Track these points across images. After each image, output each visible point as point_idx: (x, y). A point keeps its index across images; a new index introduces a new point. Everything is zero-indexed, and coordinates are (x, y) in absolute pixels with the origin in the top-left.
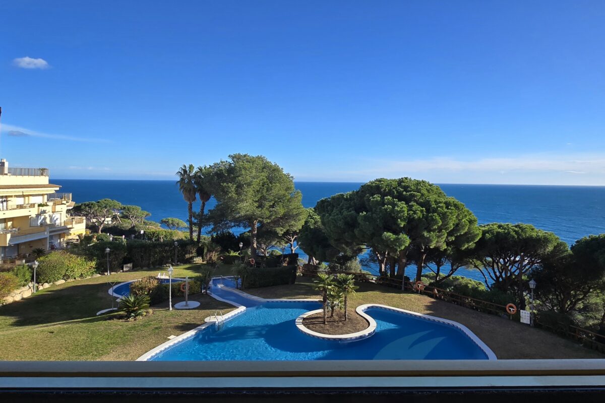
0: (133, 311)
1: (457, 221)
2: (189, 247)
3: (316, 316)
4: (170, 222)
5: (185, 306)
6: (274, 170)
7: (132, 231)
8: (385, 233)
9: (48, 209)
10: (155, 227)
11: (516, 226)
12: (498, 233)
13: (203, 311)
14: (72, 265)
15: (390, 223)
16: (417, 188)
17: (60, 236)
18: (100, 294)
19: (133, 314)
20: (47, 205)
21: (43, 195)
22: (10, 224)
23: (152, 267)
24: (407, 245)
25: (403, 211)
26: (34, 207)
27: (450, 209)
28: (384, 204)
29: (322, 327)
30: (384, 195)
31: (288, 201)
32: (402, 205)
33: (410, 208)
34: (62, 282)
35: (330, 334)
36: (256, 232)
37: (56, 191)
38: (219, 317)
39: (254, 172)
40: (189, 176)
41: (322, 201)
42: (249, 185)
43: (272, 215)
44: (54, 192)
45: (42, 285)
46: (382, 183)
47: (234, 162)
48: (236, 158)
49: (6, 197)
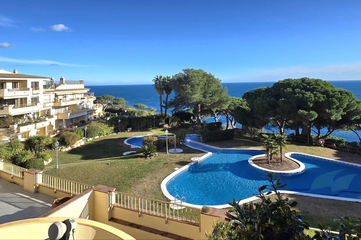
0: (149, 154)
1: (348, 103)
2: (161, 119)
4: (139, 106)
5: (175, 151)
6: (210, 77)
7: (120, 111)
8: (300, 110)
9: (85, 100)
13: (187, 154)
14: (102, 129)
15: (302, 104)
16: (316, 83)
17: (91, 114)
18: (120, 144)
19: (148, 155)
20: (85, 99)
22: (67, 108)
24: (316, 117)
25: (311, 97)
26: (79, 100)
27: (343, 95)
28: (295, 94)
30: (294, 88)
31: (220, 93)
32: (308, 94)
33: (315, 95)
34: (98, 137)
35: (276, 170)
36: (200, 110)
37: (88, 91)
38: (200, 158)
39: (200, 78)
40: (160, 81)
41: (247, 93)
42: (198, 85)
43: (211, 101)
44: (87, 92)
45: (89, 139)
46: (291, 81)
47: (186, 73)
48: (187, 71)
49: (65, 95)
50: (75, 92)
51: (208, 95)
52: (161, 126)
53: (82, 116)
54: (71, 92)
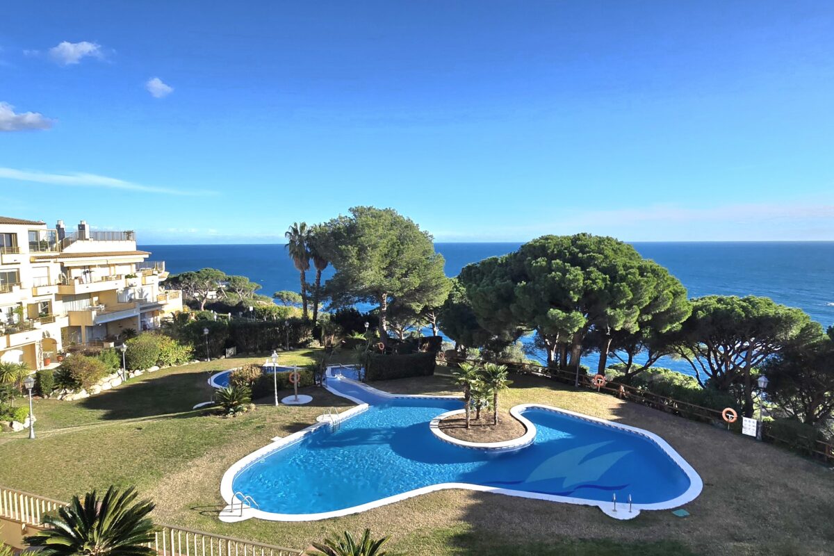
1: (656, 294)
2: (303, 328)
3: (457, 417)
4: (285, 296)
5: (294, 401)
7: (239, 308)
8: (551, 310)
9: (137, 281)
10: (267, 303)
11: (744, 301)
12: (716, 310)
13: (315, 408)
14: (165, 349)
15: (559, 297)
16: (599, 248)
17: (153, 314)
18: (198, 385)
19: (232, 410)
20: (135, 277)
21: (130, 264)
22: (96, 299)
24: (582, 326)
25: (578, 280)
26: (121, 279)
27: (646, 276)
28: (550, 271)
29: (463, 433)
30: (551, 257)
31: (426, 267)
32: (577, 272)
33: (588, 276)
34: (155, 368)
35: (473, 442)
36: (385, 309)
37: (145, 259)
38: (334, 416)
39: (381, 230)
40: (301, 237)
41: (468, 267)
42: (374, 247)
44: (142, 261)
45: (133, 372)
46: (549, 241)
48: (358, 212)
49: (89, 267)
50: (112, 260)
51: (398, 272)
52: (304, 345)
53: (130, 318)
54: (103, 260)
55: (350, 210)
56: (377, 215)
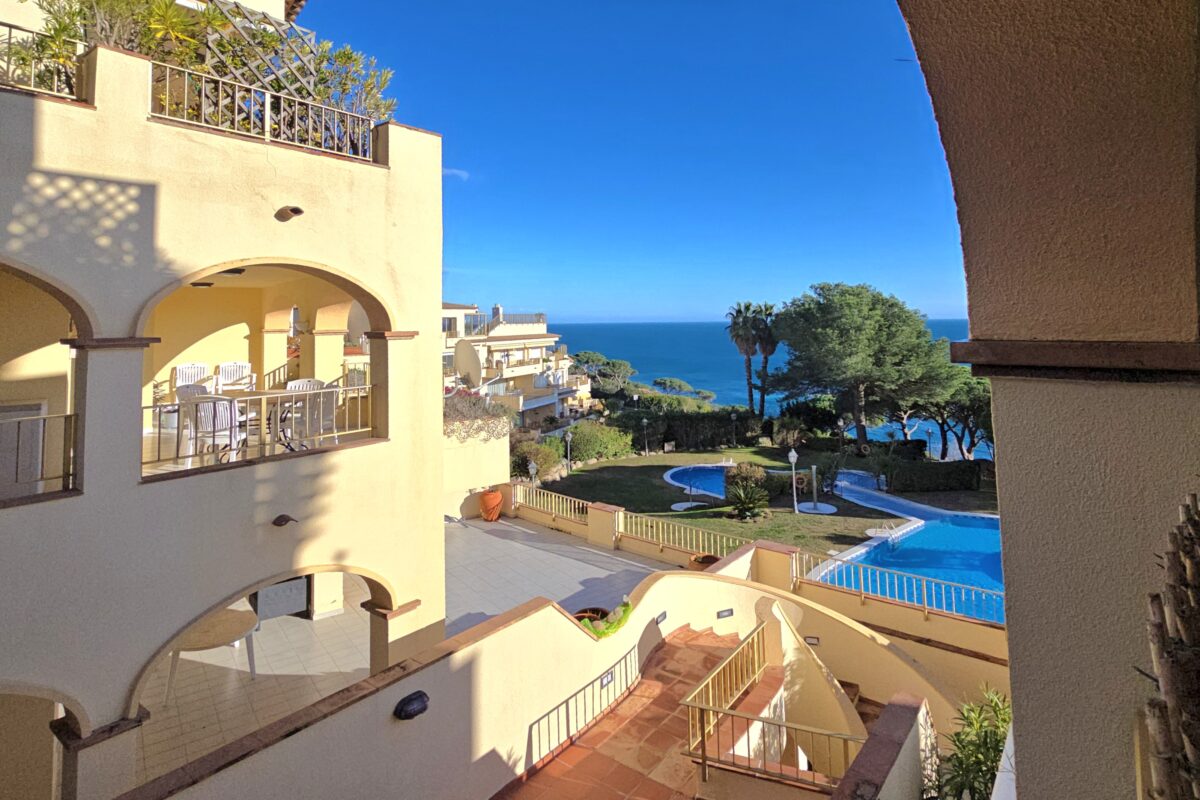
2: (751, 422)
4: (668, 383)
6: (892, 306)
9: (552, 364)
10: (649, 391)
13: (852, 519)
14: (606, 440)
17: (565, 401)
20: (549, 361)
21: (541, 347)
22: (512, 383)
23: (701, 448)
26: (539, 363)
34: (594, 460)
36: (863, 402)
37: (556, 342)
39: (865, 309)
40: (746, 318)
43: (900, 377)
44: (553, 344)
45: (575, 463)
47: (819, 295)
48: (823, 290)
49: (508, 350)
50: (529, 343)
51: (889, 359)
52: (750, 443)
53: (547, 405)
54: (520, 343)
55: (811, 287)
56: (857, 293)
